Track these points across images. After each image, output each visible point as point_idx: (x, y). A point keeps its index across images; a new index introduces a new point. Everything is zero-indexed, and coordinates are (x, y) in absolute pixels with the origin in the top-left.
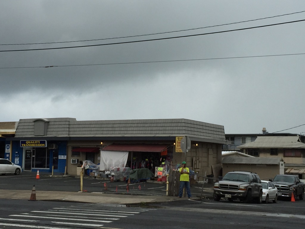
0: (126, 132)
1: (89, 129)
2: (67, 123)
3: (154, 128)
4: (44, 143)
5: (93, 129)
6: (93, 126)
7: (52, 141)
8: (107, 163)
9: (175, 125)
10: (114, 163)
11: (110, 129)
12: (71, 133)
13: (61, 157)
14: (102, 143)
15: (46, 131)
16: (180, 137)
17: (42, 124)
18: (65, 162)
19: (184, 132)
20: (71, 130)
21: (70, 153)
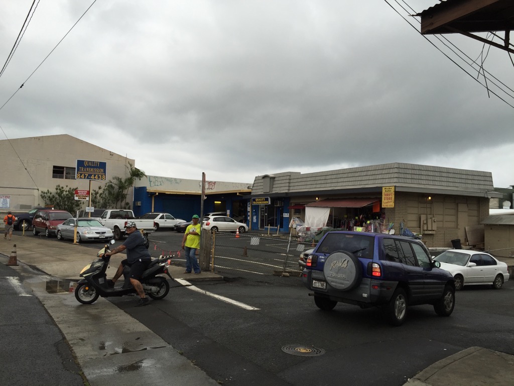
0: (336, 184)
1: (305, 183)
2: (288, 177)
3: (364, 178)
4: (267, 200)
5: (308, 183)
6: (309, 179)
7: (276, 198)
8: (310, 222)
9: (386, 171)
10: (315, 222)
11: (323, 182)
12: (291, 188)
13: (286, 215)
14: (317, 199)
15: (272, 187)
16: (387, 188)
17: (268, 180)
18: (289, 219)
19: (395, 180)
20: (291, 185)
21: (293, 211)
